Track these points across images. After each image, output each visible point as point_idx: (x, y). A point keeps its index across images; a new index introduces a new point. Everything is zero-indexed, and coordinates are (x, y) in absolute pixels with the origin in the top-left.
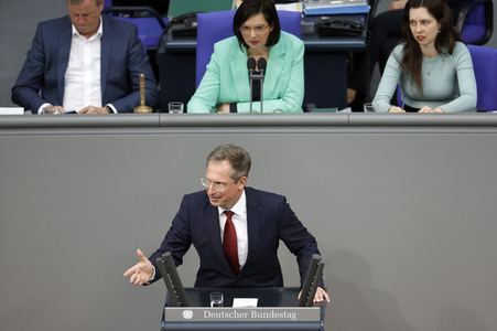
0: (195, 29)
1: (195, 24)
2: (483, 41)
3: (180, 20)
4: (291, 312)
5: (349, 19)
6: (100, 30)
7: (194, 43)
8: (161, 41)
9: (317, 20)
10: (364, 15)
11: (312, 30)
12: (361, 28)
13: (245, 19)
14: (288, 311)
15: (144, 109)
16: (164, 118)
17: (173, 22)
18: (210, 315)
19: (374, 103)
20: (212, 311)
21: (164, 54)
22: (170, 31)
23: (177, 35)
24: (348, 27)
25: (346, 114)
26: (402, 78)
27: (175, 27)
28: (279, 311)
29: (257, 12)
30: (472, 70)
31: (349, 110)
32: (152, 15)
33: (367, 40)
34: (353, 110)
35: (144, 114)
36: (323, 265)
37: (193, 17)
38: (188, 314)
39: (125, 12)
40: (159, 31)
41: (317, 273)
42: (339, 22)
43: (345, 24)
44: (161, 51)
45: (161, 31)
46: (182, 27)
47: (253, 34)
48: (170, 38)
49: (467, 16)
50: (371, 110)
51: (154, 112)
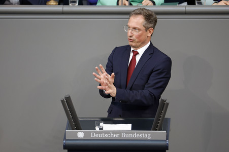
4: (148, 133)
14: (145, 133)
15: (52, 3)
16: (66, 8)
18: (95, 135)
20: (96, 133)
25: (184, 7)
28: (140, 133)
31: (185, 4)
36: (168, 104)
41: (164, 109)
50: (200, 3)
51: (59, 4)
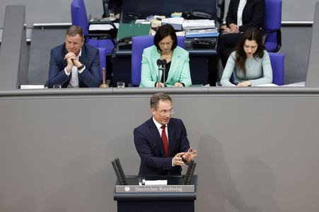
0: (131, 45)
1: (131, 43)
2: (276, 50)
3: (123, 40)
4: (180, 187)
5: (209, 39)
6: (80, 54)
7: (130, 52)
8: (113, 51)
9: (192, 40)
10: (216, 37)
11: (190, 45)
12: (215, 44)
13: (162, 39)
15: (104, 85)
16: (115, 90)
17: (119, 42)
18: (139, 189)
19: (221, 81)
20: (139, 187)
21: (115, 58)
22: (118, 46)
23: (121, 48)
24: (208, 44)
25: (207, 88)
26: (235, 69)
27: (120, 44)
28: (174, 187)
29: (167, 35)
30: (270, 65)
31: (208, 85)
32: (109, 38)
33: (217, 50)
34: (211, 86)
35: (105, 88)
36: (195, 164)
37: (130, 39)
38: (127, 189)
39: (95, 37)
40: (112, 46)
41: (193, 168)
42: (203, 41)
43: (206, 42)
44: (113, 56)
45: (113, 46)
46: (124, 44)
47: (166, 46)
48: (118, 49)
49: (266, 38)
51: (110, 87)
